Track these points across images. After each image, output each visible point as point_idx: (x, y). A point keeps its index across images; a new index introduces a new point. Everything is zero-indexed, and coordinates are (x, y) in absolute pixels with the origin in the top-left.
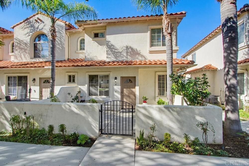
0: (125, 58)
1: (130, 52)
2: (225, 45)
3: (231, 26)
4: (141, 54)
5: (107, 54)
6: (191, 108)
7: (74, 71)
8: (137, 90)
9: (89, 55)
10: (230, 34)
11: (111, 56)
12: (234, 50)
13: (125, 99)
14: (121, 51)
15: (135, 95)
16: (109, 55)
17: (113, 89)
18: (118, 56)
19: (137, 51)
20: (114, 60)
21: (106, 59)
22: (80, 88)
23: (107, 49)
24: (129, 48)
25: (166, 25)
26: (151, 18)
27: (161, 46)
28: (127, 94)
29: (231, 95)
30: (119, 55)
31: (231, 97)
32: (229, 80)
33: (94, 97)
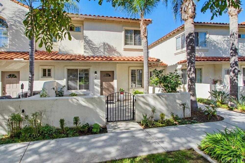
0: (102, 54)
1: (107, 48)
2: (188, 51)
3: (192, 38)
4: (117, 51)
5: (84, 48)
6: (174, 94)
7: (49, 65)
8: (115, 83)
9: (64, 48)
10: (191, 44)
11: (89, 51)
12: (194, 55)
13: (105, 91)
14: (98, 47)
15: (113, 88)
16: (87, 50)
17: (94, 83)
18: (95, 51)
19: (113, 48)
20: (92, 55)
21: (83, 53)
22: (57, 83)
23: (84, 43)
24: (106, 45)
25: (143, 29)
26: (126, 20)
27: (132, 45)
28: (106, 87)
29: (192, 84)
30: (97, 50)
31: (192, 86)
32: (191, 75)
33: (73, 91)
